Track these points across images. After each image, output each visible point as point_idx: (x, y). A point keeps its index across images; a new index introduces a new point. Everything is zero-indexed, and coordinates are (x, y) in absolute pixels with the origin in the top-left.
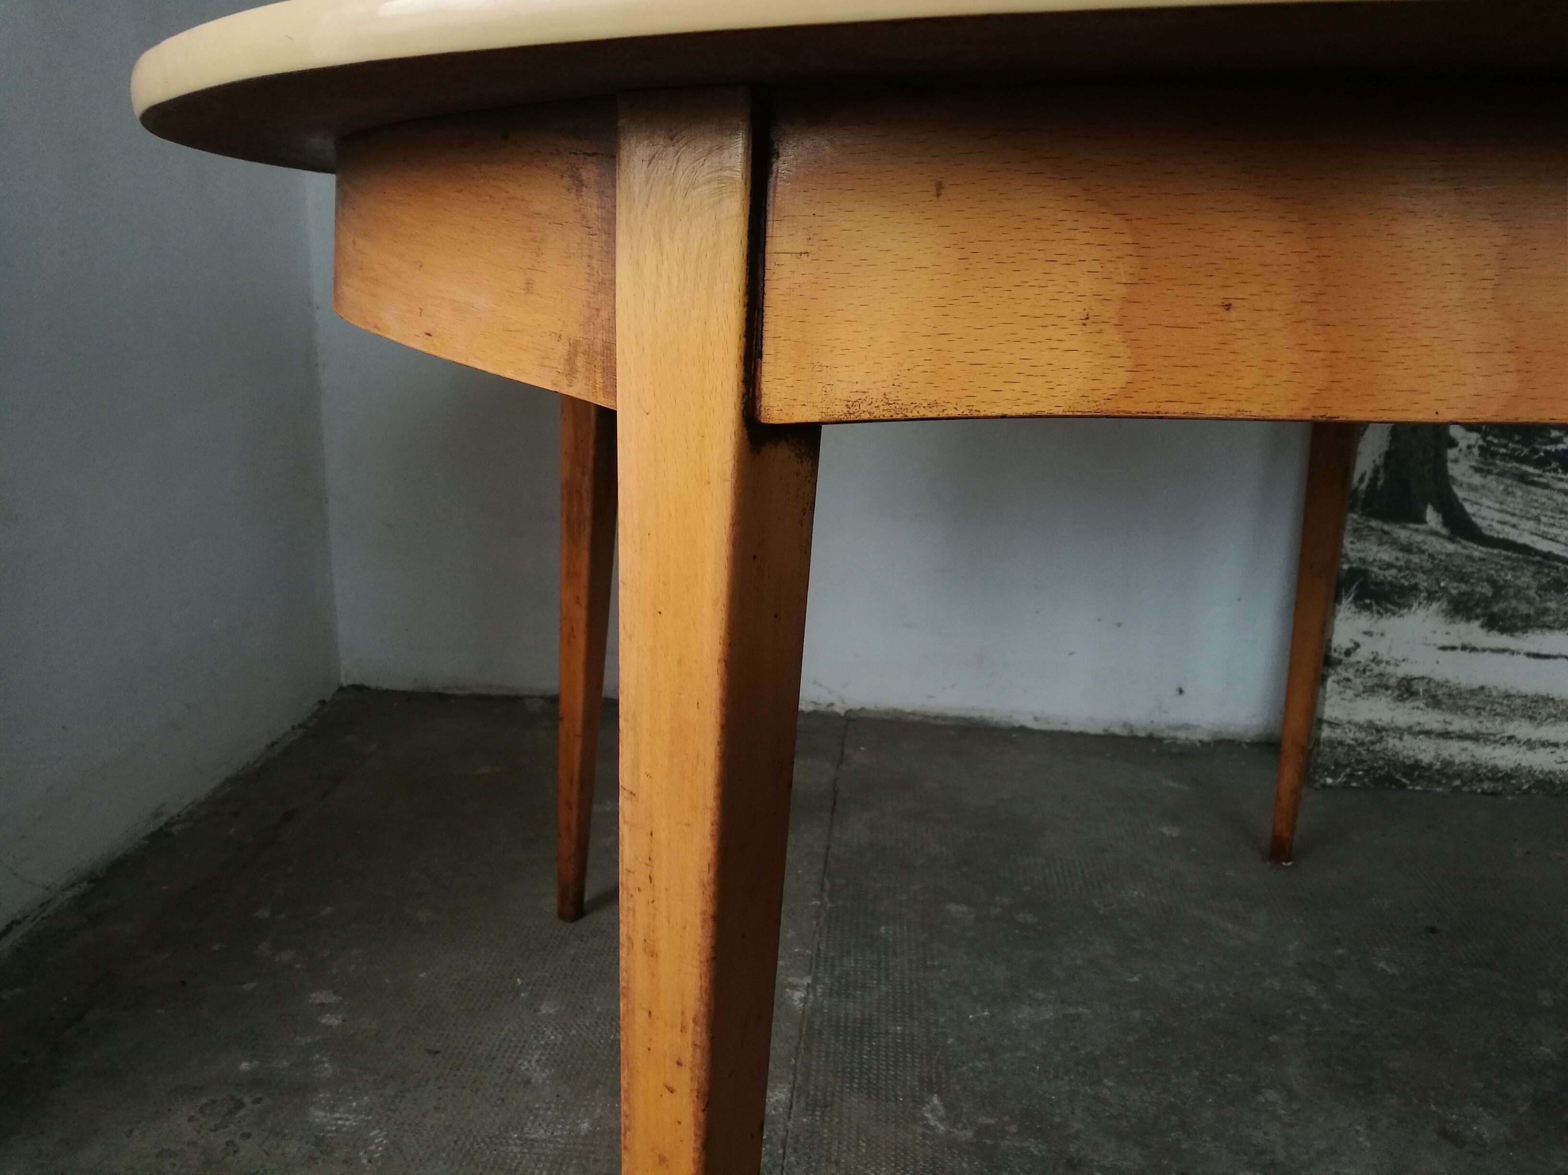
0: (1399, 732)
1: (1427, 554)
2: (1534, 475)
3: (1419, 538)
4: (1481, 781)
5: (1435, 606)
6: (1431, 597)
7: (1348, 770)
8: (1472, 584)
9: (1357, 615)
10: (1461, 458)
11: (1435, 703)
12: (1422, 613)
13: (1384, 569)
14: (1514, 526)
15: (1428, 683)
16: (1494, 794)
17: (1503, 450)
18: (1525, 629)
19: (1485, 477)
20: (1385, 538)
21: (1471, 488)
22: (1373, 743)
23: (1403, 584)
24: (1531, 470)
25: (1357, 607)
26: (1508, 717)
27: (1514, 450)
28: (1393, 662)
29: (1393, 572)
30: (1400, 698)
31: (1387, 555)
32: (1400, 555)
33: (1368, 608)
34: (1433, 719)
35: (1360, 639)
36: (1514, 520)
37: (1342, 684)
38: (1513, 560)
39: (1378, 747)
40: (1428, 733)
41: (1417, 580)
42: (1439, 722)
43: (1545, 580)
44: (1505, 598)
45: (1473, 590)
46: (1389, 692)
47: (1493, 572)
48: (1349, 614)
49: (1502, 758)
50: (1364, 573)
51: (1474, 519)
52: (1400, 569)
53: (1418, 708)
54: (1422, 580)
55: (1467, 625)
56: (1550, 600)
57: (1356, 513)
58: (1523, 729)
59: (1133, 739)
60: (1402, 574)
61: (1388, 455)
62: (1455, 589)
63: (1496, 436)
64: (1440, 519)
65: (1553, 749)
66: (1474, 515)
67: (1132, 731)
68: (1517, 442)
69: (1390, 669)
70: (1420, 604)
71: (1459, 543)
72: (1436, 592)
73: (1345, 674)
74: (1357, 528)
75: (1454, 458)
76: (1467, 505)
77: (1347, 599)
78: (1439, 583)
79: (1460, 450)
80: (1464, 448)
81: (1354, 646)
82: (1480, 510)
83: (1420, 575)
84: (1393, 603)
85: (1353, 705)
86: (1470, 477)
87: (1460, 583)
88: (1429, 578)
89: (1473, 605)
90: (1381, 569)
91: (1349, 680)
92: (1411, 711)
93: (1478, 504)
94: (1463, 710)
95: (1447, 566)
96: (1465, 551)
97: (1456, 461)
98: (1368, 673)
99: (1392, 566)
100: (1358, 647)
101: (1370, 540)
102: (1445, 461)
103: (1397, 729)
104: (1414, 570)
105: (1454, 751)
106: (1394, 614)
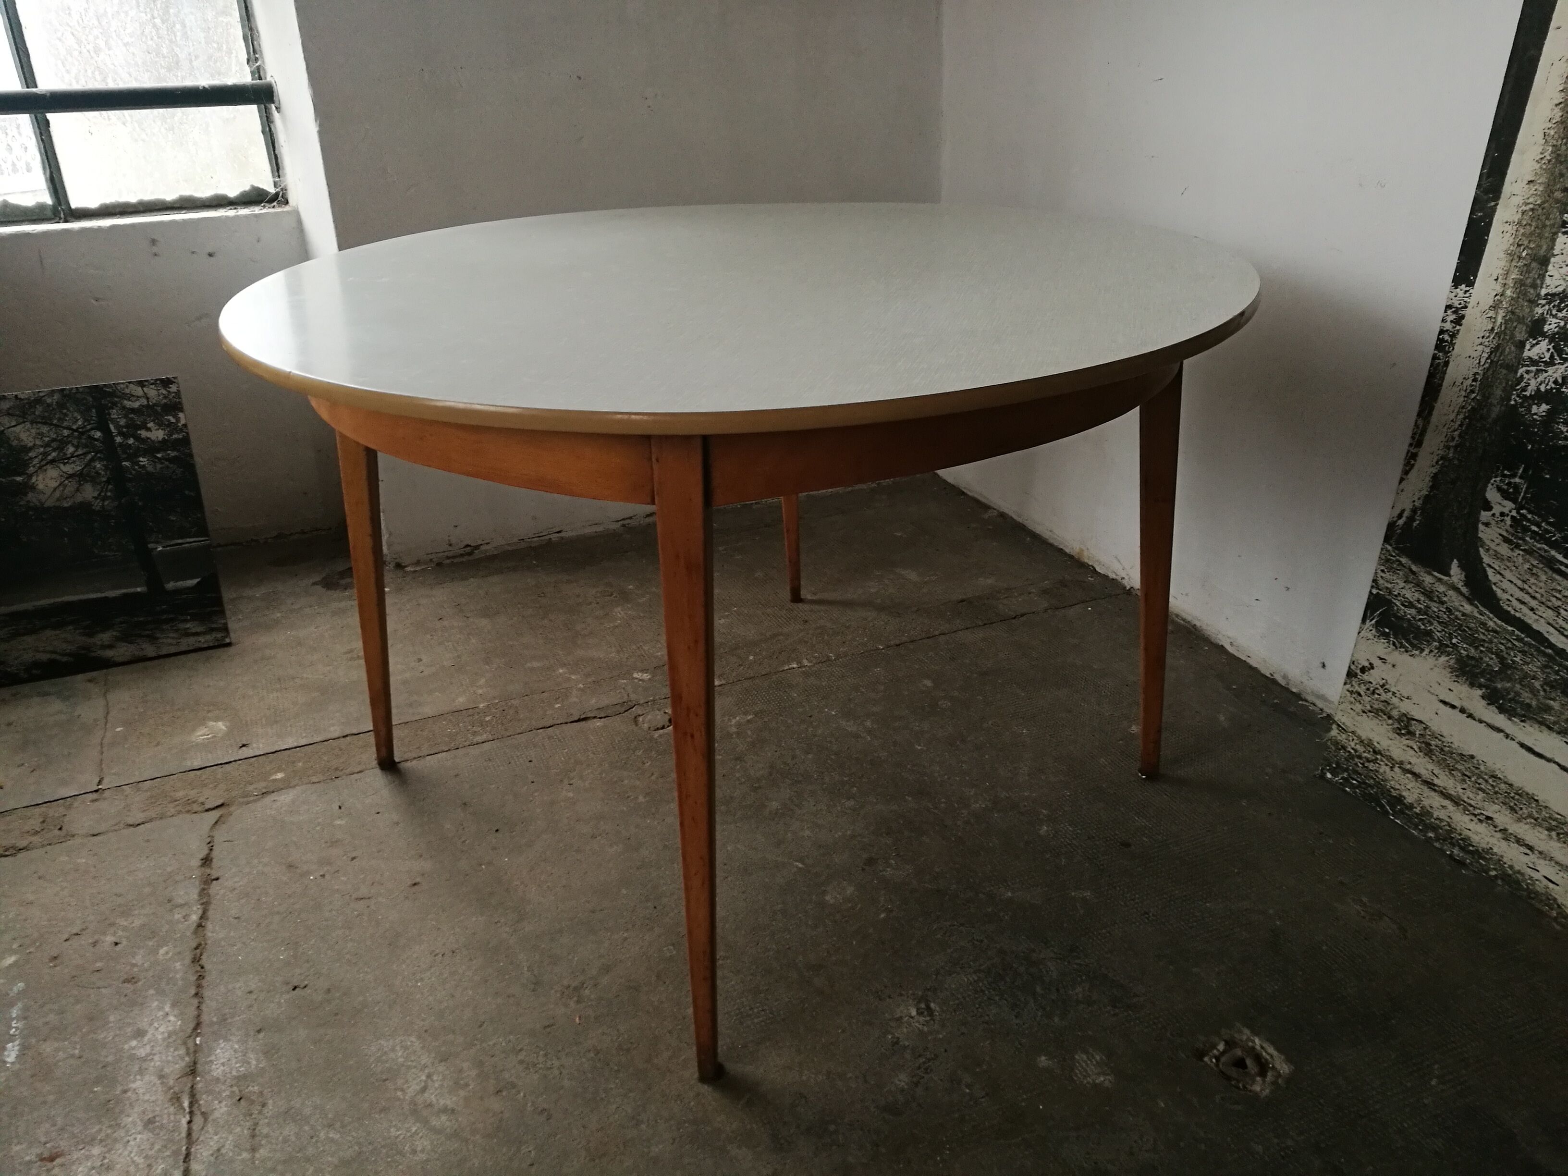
0: (1393, 763)
1: (1445, 606)
2: (1562, 563)
3: (1442, 588)
4: (1453, 845)
5: (1443, 659)
6: (1442, 649)
7: (1345, 775)
8: (1482, 651)
9: (1376, 640)
10: (1493, 523)
11: (1427, 750)
12: (1431, 660)
13: (1405, 606)
14: (1532, 609)
15: (1425, 729)
16: (1461, 863)
17: (1534, 528)
18: (1524, 718)
19: (1512, 550)
20: (1412, 579)
21: (1497, 556)
22: (1368, 761)
23: (1420, 626)
24: (1560, 557)
25: (1378, 631)
26: (1492, 796)
27: (1549, 532)
28: (1398, 695)
29: (1413, 611)
30: (1398, 731)
32: (1422, 598)
33: (1386, 636)
34: (1423, 765)
35: (1377, 662)
36: (1533, 603)
37: (1354, 696)
38: (1525, 644)
39: (1371, 766)
40: (1416, 775)
41: (1432, 627)
42: (1427, 770)
43: (1553, 677)
44: (1509, 679)
45: (1481, 659)
46: (1390, 722)
47: (1503, 647)
48: (1370, 636)
49: (1477, 833)
50: (1390, 602)
51: (1494, 587)
52: (1419, 611)
53: (1412, 748)
54: (1436, 628)
55: (1468, 689)
56: (1554, 700)
57: (1391, 545)
58: (1503, 818)
59: (1286, 689)
60: (1421, 617)
61: (1427, 499)
62: (1466, 650)
63: (1530, 512)
64: (1463, 577)
65: (1528, 851)
66: (1495, 584)
67: (1288, 684)
68: (1549, 524)
69: (1395, 700)
70: (1431, 651)
71: (1477, 608)
72: (1447, 646)
73: (1357, 688)
74: (1389, 559)
75: (1486, 521)
76: (1490, 572)
77: (1371, 621)
78: (1451, 639)
79: (1494, 515)
80: (1498, 515)
81: (1369, 666)
82: (1502, 582)
83: (1436, 624)
84: (1408, 641)
85: (1359, 718)
86: (1498, 545)
87: (1470, 646)
88: (1443, 630)
89: (1478, 673)
90: (1403, 605)
91: (1360, 695)
92: (1405, 748)
93: (1501, 574)
94: (1451, 770)
95: (1461, 625)
96: (1481, 617)
97: (1487, 524)
98: (1376, 696)
99: (1411, 605)
100: (1373, 668)
101: (1398, 574)
102: (1477, 520)
103: (1390, 758)
104: (1431, 617)
105: (1434, 801)
106: (1407, 651)
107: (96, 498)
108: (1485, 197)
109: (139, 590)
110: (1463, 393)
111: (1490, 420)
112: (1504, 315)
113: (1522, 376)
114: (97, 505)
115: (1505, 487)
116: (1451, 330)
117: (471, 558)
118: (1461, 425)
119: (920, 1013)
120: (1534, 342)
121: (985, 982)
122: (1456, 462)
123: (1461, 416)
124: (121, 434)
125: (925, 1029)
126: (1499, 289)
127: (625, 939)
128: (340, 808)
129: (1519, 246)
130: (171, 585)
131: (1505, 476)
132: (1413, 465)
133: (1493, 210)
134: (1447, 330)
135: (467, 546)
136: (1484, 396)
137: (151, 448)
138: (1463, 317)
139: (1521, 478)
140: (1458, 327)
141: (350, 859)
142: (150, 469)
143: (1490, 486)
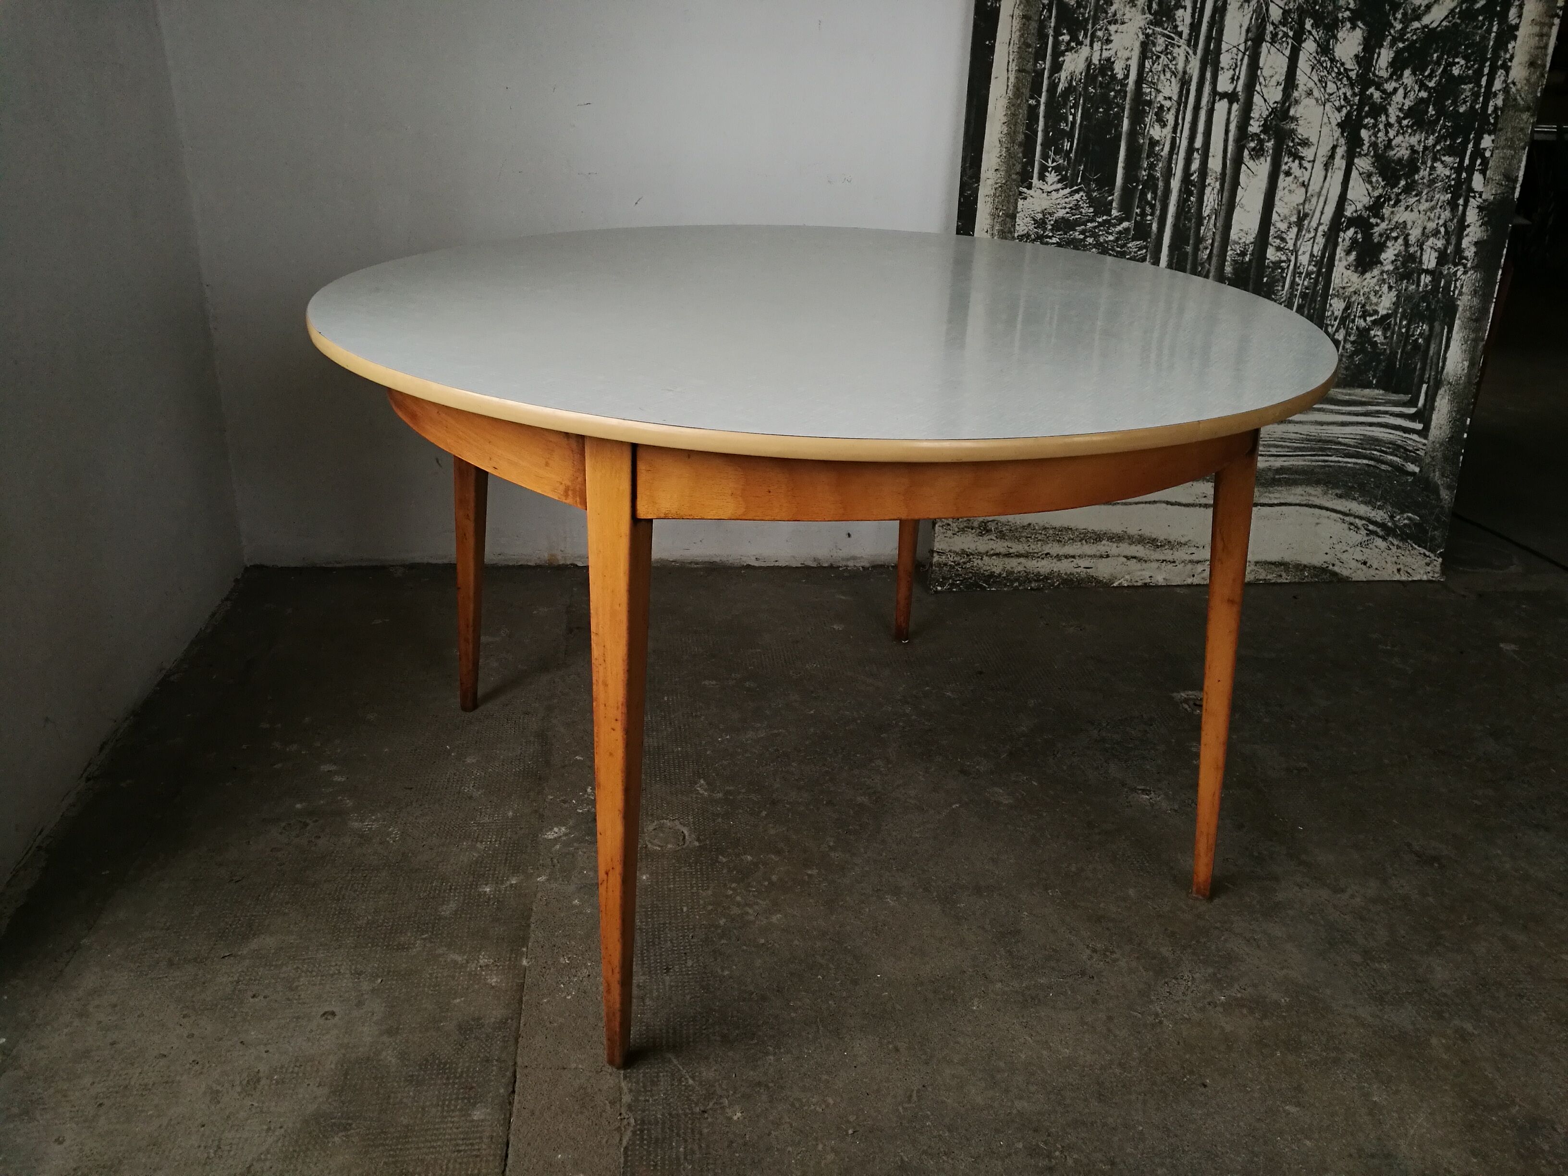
0: (981, 555)
4: (1030, 582)
7: (951, 581)
11: (1002, 536)
15: (997, 524)
16: (1038, 589)
22: (965, 563)
26: (1045, 542)
30: (980, 534)
34: (1000, 546)
39: (968, 565)
40: (998, 555)
42: (1004, 547)
46: (974, 531)
49: (1042, 567)
53: (991, 539)
58: (1055, 549)
65: (1072, 559)
67: (819, 563)
85: (952, 540)
91: (949, 525)
92: (987, 542)
94: (1018, 539)
103: (979, 554)
105: (1014, 564)
108: (971, 182)
129: (997, 209)
133: (977, 189)
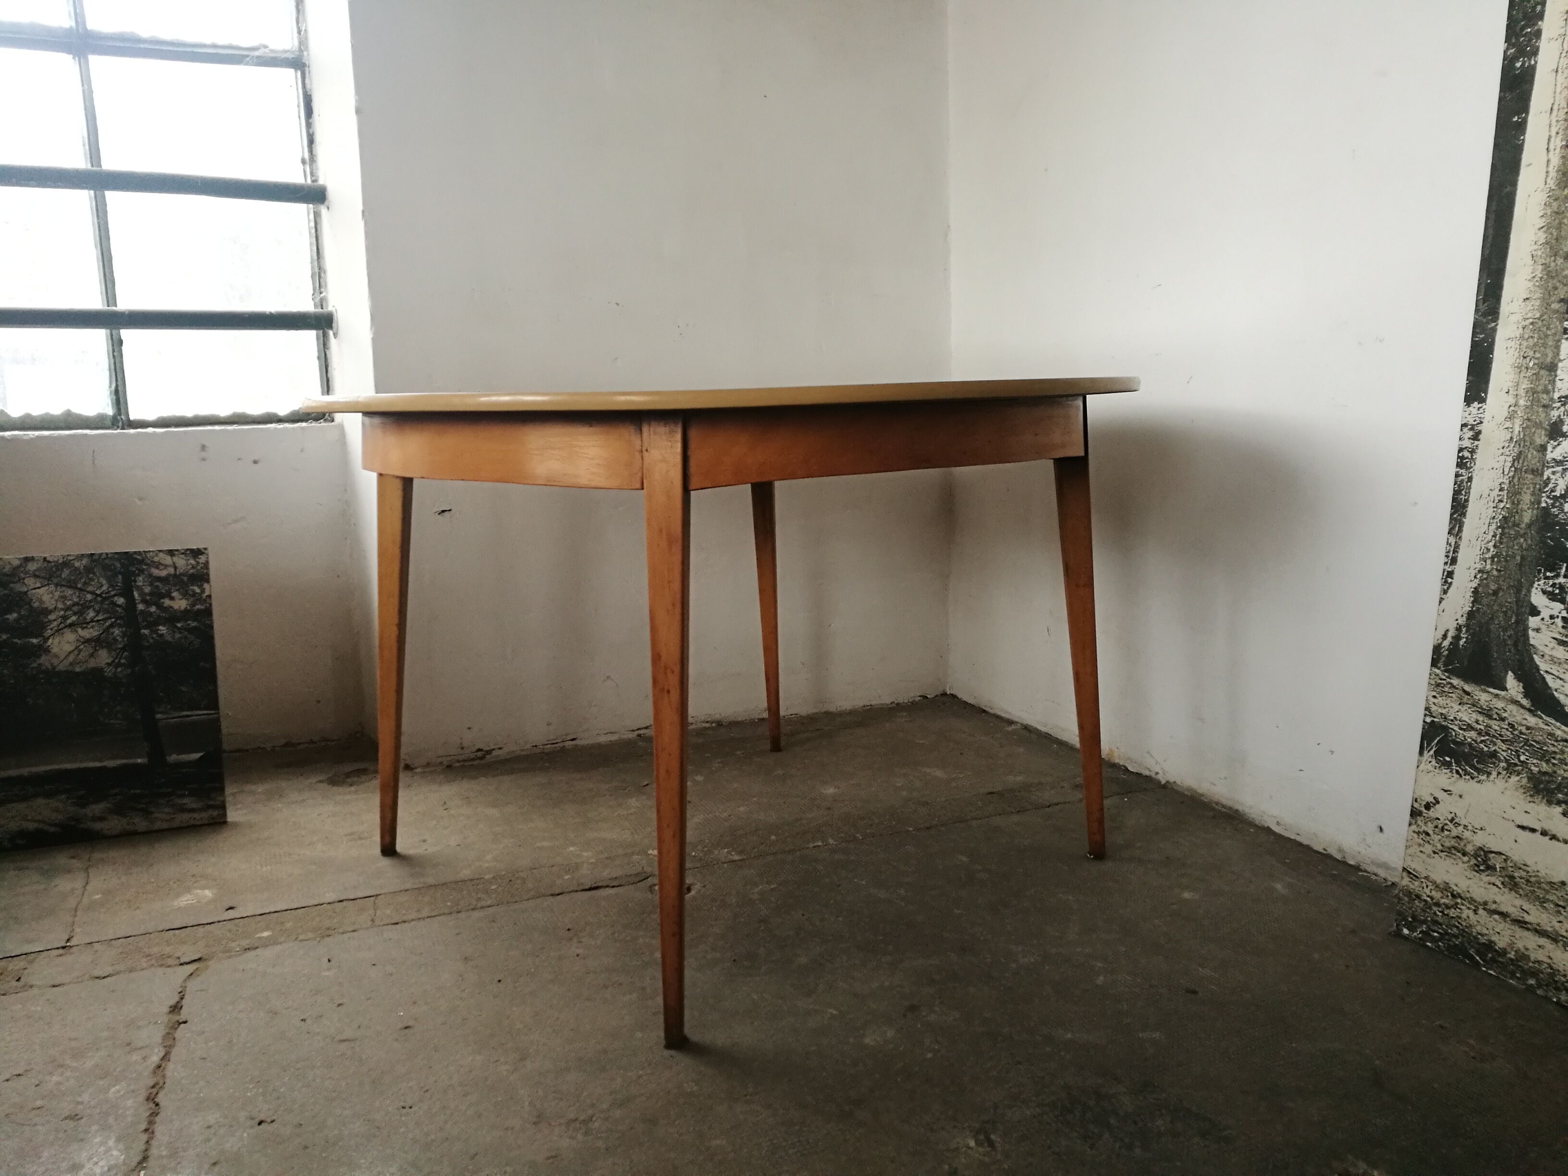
0: (1476, 906)
1: (1506, 722)
3: (1500, 704)
5: (1514, 779)
6: (1510, 769)
7: (1424, 928)
8: (1554, 764)
9: (1437, 771)
10: (1543, 627)
11: (1512, 884)
12: (1500, 783)
13: (1464, 730)
15: (1505, 860)
20: (1465, 698)
21: (1554, 660)
22: (1448, 907)
23: (1483, 749)
25: (1438, 761)
28: (1470, 828)
29: (1473, 734)
30: (1476, 868)
31: (1467, 715)
32: (1481, 718)
33: (1448, 765)
34: (1509, 902)
35: (1441, 796)
37: (1421, 837)
39: (1452, 913)
40: (1504, 915)
41: (1496, 748)
42: (1515, 907)
45: (1555, 772)
46: (1466, 859)
48: (1429, 767)
50: (1445, 729)
51: (1556, 694)
52: (1480, 733)
53: (1494, 885)
54: (1500, 747)
55: (1546, 808)
57: (1439, 668)
59: (1343, 863)
60: (1483, 738)
61: (1471, 615)
62: (1537, 766)
64: (1521, 689)
66: (1556, 690)
67: (1344, 857)
69: (1467, 834)
70: (1499, 773)
71: (1541, 718)
72: (1516, 765)
73: (1424, 828)
74: (1440, 683)
75: (1536, 627)
76: (1549, 679)
77: (1429, 752)
78: (1519, 756)
79: (1543, 619)
80: (1547, 618)
81: (1434, 801)
82: (1563, 686)
83: (1499, 742)
84: (1472, 767)
85: (1429, 860)
86: (1552, 649)
87: (1541, 760)
88: (1509, 749)
89: (1555, 789)
90: (1461, 729)
91: (1428, 834)
92: (1487, 885)
93: (1561, 679)
94: (1543, 902)
95: (1528, 740)
96: (1547, 727)
97: (1538, 630)
98: (1446, 833)
99: (1472, 728)
100: (1438, 802)
101: (1452, 697)
102: (1526, 628)
103: (1472, 900)
104: (1494, 736)
105: (1528, 942)
106: (1473, 778)
107: (109, 664)
108: (1484, 320)
109: (139, 761)
110: (1492, 505)
111: (1523, 526)
112: (1521, 423)
113: (1549, 478)
114: (109, 672)
115: (1550, 589)
116: (1470, 446)
117: (483, 762)
118: (1494, 536)
119: (979, 1143)
120: (1556, 443)
121: (1051, 1115)
122: (1495, 573)
123: (1494, 526)
124: (144, 601)
125: (987, 1159)
126: (1511, 400)
127: (640, 1077)
128: (329, 961)
129: (1525, 358)
130: (173, 758)
131: (1547, 578)
132: (1451, 583)
133: (1494, 330)
134: (1466, 447)
135: (479, 750)
136: (1513, 503)
137: (172, 618)
138: (1480, 432)
139: (1565, 577)
140: (1476, 443)
141: (336, 1005)
142: (168, 638)
143: (1534, 590)
